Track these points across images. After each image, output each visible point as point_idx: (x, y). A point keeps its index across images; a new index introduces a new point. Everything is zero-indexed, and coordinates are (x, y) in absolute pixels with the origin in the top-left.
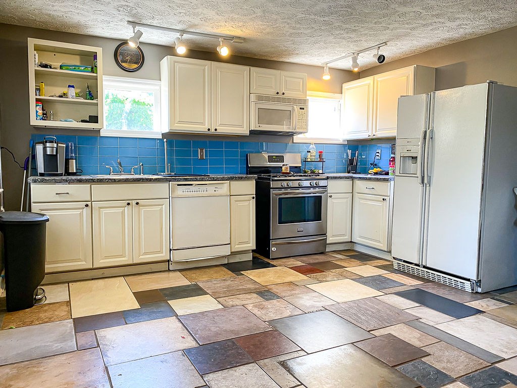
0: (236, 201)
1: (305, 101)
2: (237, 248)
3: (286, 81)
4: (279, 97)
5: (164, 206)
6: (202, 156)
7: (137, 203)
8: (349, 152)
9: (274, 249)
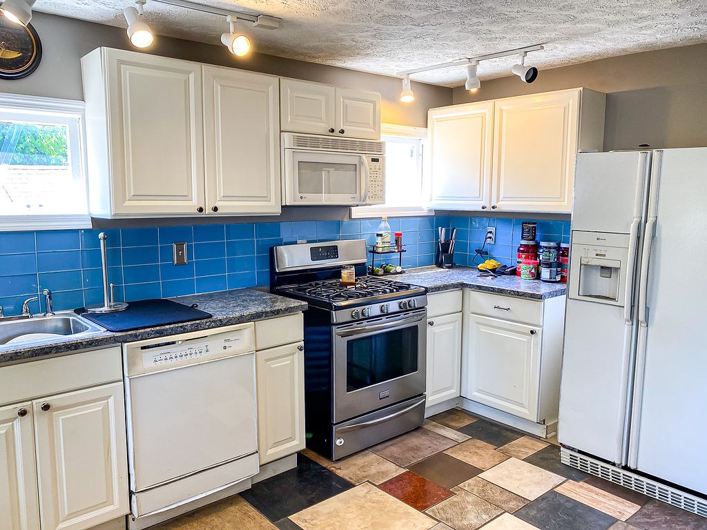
0: (267, 360)
1: (379, 146)
2: (271, 453)
3: (346, 107)
4: (335, 139)
5: (111, 400)
6: (180, 258)
7: (46, 407)
8: (442, 232)
9: (339, 442)
